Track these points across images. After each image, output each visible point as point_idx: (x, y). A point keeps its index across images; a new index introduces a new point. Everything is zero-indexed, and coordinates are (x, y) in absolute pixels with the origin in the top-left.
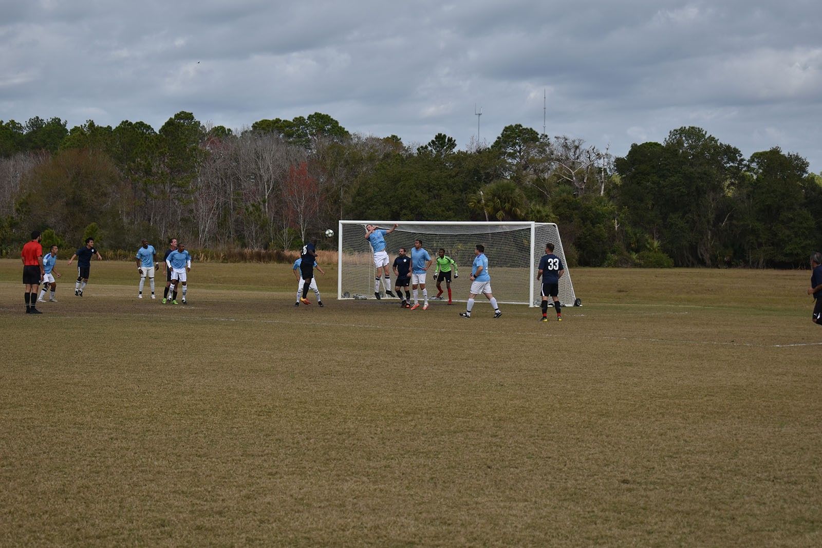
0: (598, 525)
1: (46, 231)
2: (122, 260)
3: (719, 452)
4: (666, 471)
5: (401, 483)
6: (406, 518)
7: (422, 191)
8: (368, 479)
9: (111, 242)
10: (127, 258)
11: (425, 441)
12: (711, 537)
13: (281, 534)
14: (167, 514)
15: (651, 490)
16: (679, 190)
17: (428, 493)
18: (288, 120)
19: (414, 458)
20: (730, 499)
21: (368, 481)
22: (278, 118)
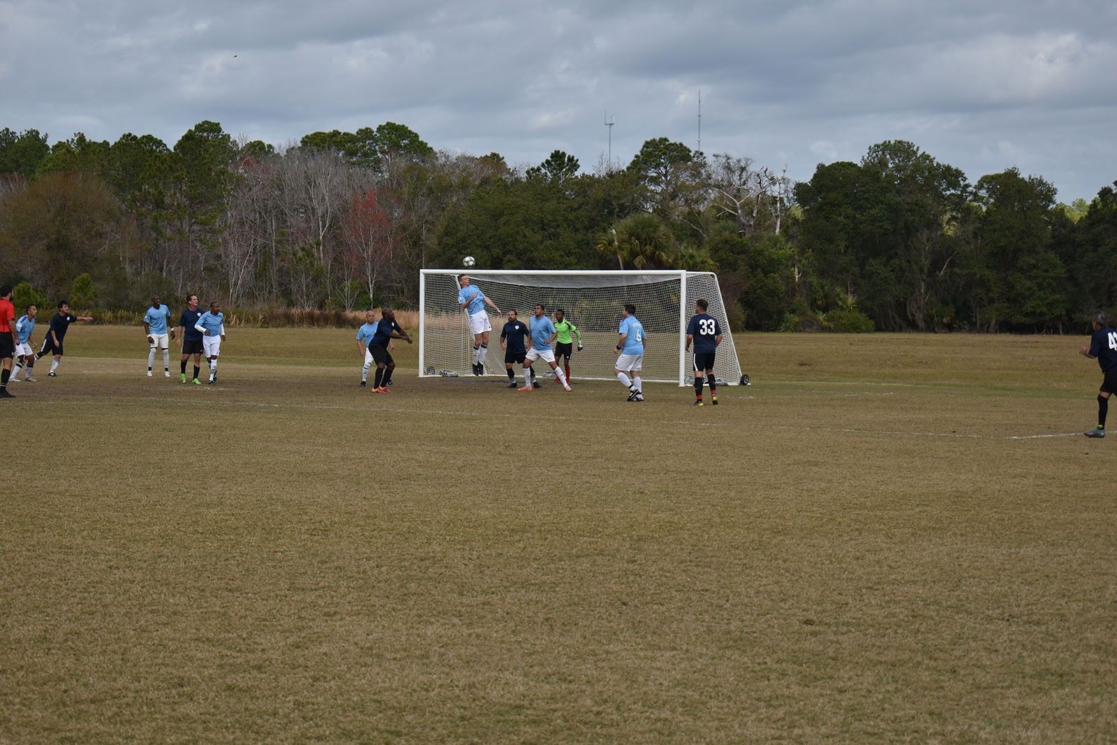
0: (772, 682)
1: (20, 285)
2: (124, 324)
3: (935, 582)
4: (864, 608)
5: (505, 626)
6: (512, 674)
7: (533, 229)
8: (461, 620)
9: (110, 299)
11: (538, 568)
12: (924, 696)
13: (342, 696)
14: (186, 669)
15: (843, 634)
16: (881, 227)
17: (541, 639)
18: (350, 132)
19: (523, 592)
20: (950, 644)
21: (460, 623)
22: (335, 129)
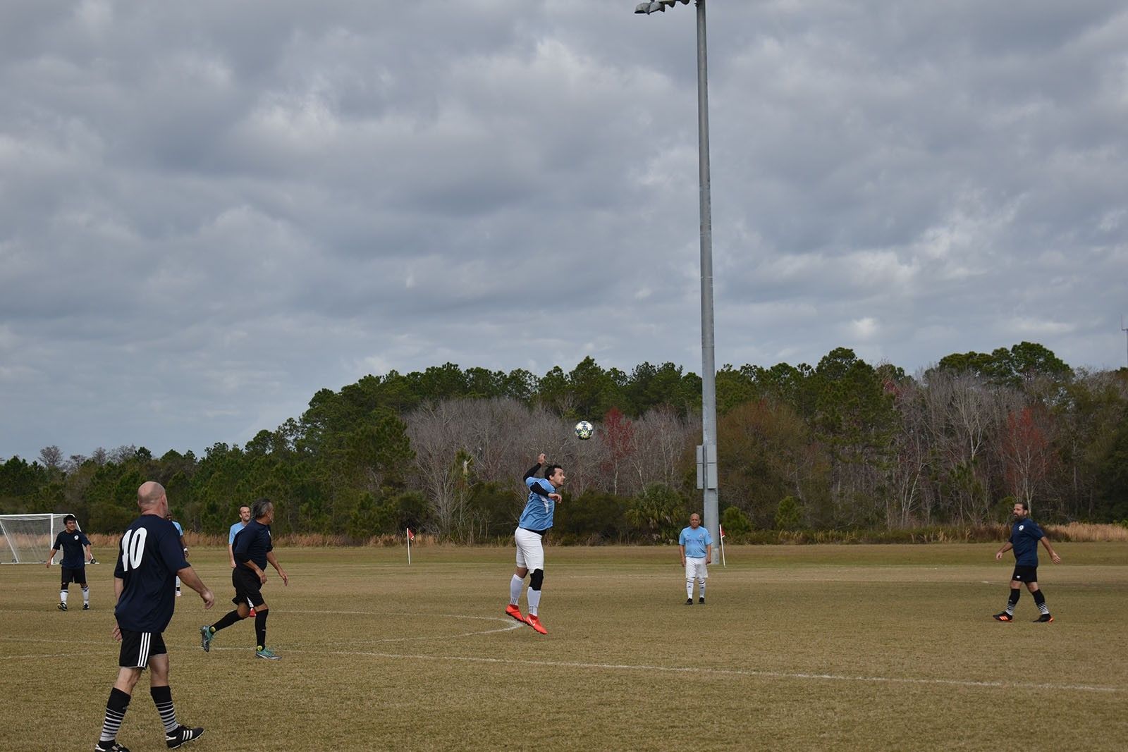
1: (729, 509)
2: (837, 543)
9: (818, 520)
10: (842, 540)
18: (986, 353)
22: (971, 351)
